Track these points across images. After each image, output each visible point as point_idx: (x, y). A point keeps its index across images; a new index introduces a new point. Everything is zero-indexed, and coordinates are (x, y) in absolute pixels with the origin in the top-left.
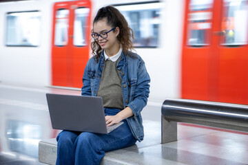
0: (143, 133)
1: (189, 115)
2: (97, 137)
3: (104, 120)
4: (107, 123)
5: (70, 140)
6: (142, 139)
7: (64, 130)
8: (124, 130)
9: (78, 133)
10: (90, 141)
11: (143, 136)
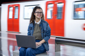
1: (64, 42)
2: (33, 49)
3: (35, 44)
5: (24, 51)
6: (48, 50)
7: (22, 47)
8: (42, 47)
9: (26, 48)
10: (30, 51)
11: (49, 49)
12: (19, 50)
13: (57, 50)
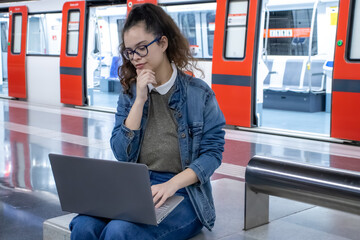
0: (214, 214)
4: (155, 200)
5: (92, 232)
6: (212, 225)
7: (80, 215)
10: (126, 236)
11: (213, 220)
12: (71, 228)
13: (255, 219)
